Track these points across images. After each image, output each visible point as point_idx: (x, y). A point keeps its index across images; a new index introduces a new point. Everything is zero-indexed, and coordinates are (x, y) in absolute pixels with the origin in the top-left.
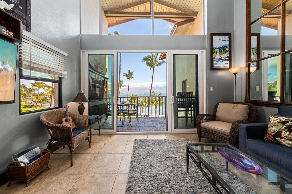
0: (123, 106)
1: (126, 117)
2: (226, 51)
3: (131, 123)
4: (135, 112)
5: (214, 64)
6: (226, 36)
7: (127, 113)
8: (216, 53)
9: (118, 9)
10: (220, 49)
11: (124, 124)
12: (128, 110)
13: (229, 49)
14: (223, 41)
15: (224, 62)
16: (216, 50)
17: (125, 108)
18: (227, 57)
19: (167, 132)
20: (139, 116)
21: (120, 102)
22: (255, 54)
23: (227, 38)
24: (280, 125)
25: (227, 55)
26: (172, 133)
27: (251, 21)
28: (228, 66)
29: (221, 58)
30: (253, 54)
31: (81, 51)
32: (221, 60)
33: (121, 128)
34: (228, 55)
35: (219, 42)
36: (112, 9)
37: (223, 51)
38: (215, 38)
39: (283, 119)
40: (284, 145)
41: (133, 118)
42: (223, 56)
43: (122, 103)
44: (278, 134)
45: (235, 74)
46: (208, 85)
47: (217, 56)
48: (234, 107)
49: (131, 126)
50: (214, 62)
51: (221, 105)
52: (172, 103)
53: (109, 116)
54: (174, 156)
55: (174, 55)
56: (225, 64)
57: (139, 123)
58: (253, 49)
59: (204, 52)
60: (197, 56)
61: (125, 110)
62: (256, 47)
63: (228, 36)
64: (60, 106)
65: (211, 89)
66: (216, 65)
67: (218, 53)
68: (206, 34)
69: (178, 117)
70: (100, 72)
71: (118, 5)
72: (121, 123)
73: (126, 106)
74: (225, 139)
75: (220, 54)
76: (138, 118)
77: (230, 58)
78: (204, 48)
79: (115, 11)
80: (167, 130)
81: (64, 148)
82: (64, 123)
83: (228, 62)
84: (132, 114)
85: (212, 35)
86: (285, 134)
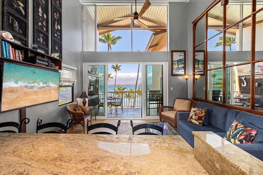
0: (111, 100)
1: (113, 107)
2: (182, 63)
3: (117, 112)
4: (120, 104)
5: (174, 72)
6: (182, 53)
7: (114, 105)
8: (175, 64)
9: (107, 23)
10: (178, 62)
11: (112, 113)
12: (115, 103)
13: (184, 61)
14: (180, 56)
15: (181, 71)
16: (175, 62)
17: (112, 101)
18: (183, 67)
20: (123, 107)
21: (108, 96)
22: (202, 64)
23: (183, 54)
25: (182, 65)
26: (145, 119)
27: (196, 46)
28: (183, 73)
29: (179, 68)
30: (201, 64)
31: (83, 63)
32: (178, 69)
33: (110, 115)
34: (184, 66)
35: (177, 56)
36: (102, 24)
37: (180, 63)
38: (174, 53)
41: (119, 108)
42: (180, 66)
43: (111, 98)
45: (187, 79)
46: (170, 86)
47: (175, 66)
49: (117, 115)
50: (174, 71)
51: (177, 100)
52: (145, 98)
53: (100, 107)
55: (146, 66)
56: (181, 72)
58: (201, 61)
59: (167, 63)
61: (112, 103)
62: (203, 60)
63: (184, 53)
64: (73, 101)
65: (172, 89)
66: (175, 72)
67: (177, 64)
69: (149, 108)
70: (94, 74)
71: (107, 20)
72: (110, 112)
73: (113, 99)
75: (178, 65)
76: (123, 109)
77: (185, 68)
79: (105, 25)
80: (142, 117)
81: (76, 126)
82: (78, 111)
84: (118, 106)
85: (172, 52)
86: (193, 117)
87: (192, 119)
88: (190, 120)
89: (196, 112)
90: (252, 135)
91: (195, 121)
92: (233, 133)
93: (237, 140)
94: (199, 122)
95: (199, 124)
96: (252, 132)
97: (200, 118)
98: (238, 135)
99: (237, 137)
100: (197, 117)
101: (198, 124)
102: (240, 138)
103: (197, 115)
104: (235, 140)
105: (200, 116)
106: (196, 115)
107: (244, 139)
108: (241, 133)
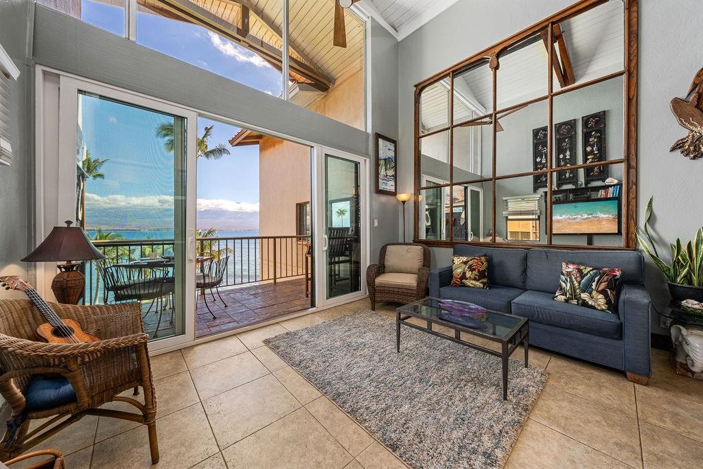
2: (392, 166)
6: (391, 144)
8: (382, 167)
10: (386, 162)
13: (394, 163)
14: (388, 150)
16: (381, 162)
19: (314, 309)
23: (392, 147)
24: (463, 265)
27: (420, 135)
34: (394, 173)
35: (385, 150)
37: (388, 165)
38: (381, 142)
39: (465, 259)
40: (469, 286)
42: (388, 173)
44: (464, 276)
45: (404, 203)
47: (382, 172)
48: (408, 250)
51: (390, 248)
54: (363, 341)
57: (226, 306)
59: (368, 161)
60: (357, 165)
63: (394, 144)
65: (376, 223)
68: (369, 130)
74: (410, 295)
75: (386, 170)
78: (366, 154)
83: (393, 183)
85: (378, 136)
86: (468, 274)
87: (467, 279)
88: (462, 283)
89: (470, 263)
90: (617, 277)
91: (474, 282)
92: (579, 283)
93: (594, 293)
94: (482, 282)
95: (484, 287)
96: (615, 272)
97: (481, 275)
98: (594, 284)
99: (594, 287)
100: (475, 272)
101: (482, 286)
102: (600, 289)
103: (475, 269)
104: (590, 293)
105: (481, 269)
106: (471, 269)
107: (608, 286)
108: (597, 279)
